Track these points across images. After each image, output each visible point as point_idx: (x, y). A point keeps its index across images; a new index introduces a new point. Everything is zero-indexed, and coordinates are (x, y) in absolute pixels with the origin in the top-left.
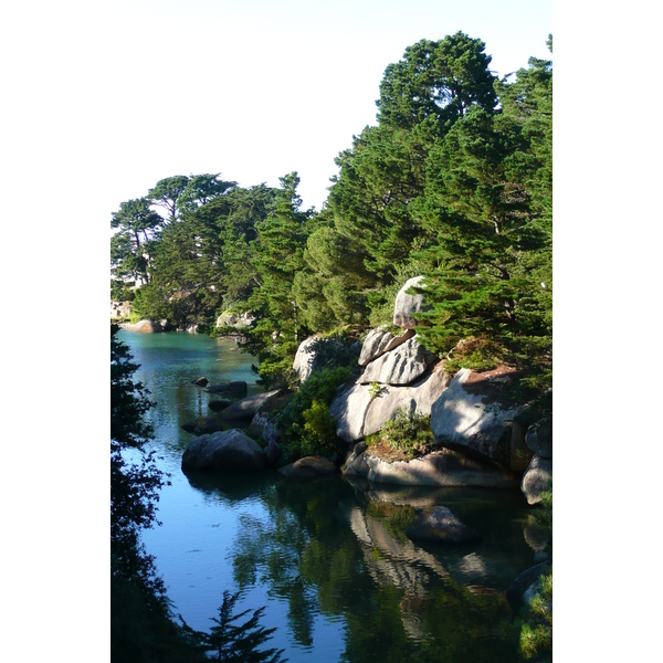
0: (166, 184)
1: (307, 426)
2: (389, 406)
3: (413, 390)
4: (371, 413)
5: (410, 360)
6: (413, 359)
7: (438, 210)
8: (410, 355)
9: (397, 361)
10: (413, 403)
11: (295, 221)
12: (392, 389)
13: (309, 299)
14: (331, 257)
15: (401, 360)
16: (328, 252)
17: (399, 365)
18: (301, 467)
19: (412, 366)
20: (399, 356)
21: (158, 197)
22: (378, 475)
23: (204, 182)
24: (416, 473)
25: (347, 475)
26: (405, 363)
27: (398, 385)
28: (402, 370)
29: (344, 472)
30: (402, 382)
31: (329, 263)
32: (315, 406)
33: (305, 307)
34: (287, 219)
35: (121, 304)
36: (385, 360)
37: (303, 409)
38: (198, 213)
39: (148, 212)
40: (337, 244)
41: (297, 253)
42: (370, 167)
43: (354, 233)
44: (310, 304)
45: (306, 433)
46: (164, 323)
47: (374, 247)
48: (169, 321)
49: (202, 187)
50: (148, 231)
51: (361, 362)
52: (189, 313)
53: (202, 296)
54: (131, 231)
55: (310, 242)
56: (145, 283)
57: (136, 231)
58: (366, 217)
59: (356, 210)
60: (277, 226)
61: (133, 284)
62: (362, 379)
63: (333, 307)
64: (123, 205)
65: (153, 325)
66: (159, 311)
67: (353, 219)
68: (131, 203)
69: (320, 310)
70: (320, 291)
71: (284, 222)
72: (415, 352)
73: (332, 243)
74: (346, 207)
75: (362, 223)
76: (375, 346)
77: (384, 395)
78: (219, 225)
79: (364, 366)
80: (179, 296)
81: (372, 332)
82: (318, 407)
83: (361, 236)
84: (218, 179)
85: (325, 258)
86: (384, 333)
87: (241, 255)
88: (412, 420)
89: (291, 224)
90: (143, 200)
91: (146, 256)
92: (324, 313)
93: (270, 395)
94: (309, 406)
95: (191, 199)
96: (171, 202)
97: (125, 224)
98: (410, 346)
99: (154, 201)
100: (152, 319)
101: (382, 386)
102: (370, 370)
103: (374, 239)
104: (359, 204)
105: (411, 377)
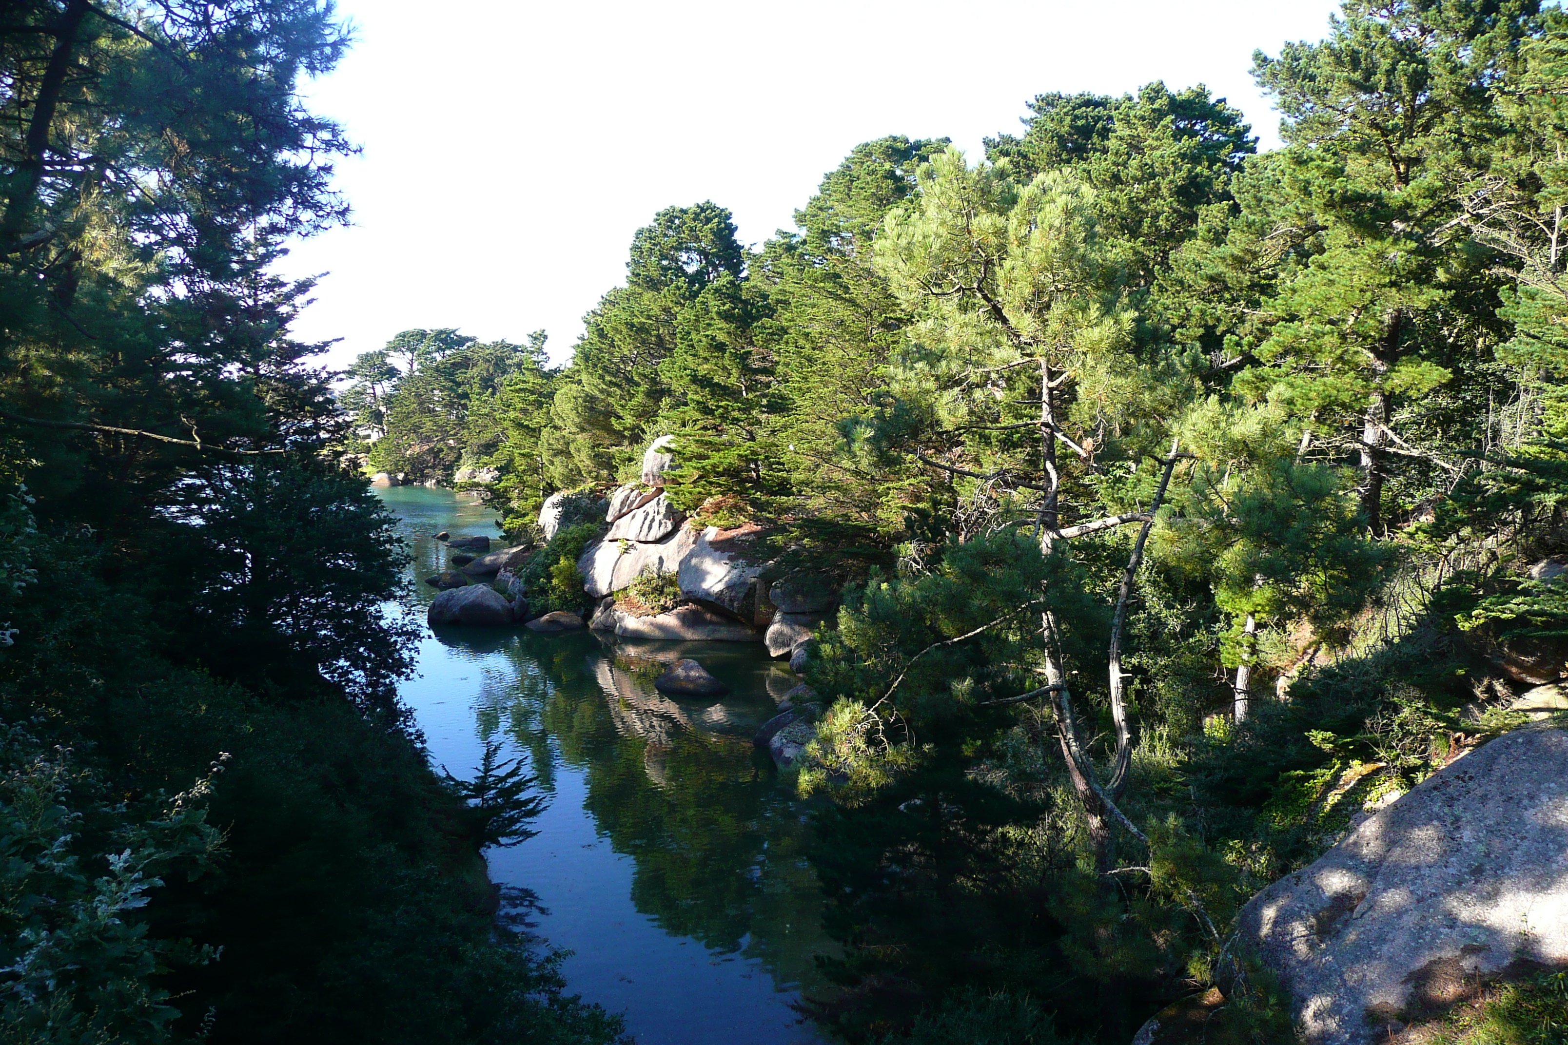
0: (404, 336)
1: (555, 581)
2: (637, 562)
3: (661, 547)
4: (619, 569)
5: (658, 518)
6: (661, 517)
7: (688, 372)
8: (659, 513)
9: (645, 519)
10: (661, 560)
11: (542, 377)
12: (639, 545)
13: (555, 455)
14: (579, 414)
15: (650, 518)
16: (576, 409)
17: (647, 522)
18: (549, 622)
19: (660, 524)
20: (648, 514)
21: (395, 349)
22: (625, 630)
23: (443, 336)
24: (661, 627)
25: (595, 630)
26: (653, 520)
27: (646, 543)
28: (650, 527)
29: (591, 627)
30: (650, 539)
31: (577, 420)
32: (563, 562)
33: (552, 463)
34: (535, 376)
36: (633, 517)
37: (550, 565)
38: (437, 366)
39: (386, 364)
40: (585, 401)
41: (544, 410)
42: (619, 327)
43: (602, 391)
44: (557, 460)
45: (554, 589)
46: (401, 476)
47: (622, 406)
48: (406, 474)
49: (442, 340)
50: (386, 383)
51: (609, 519)
52: (427, 467)
53: (441, 450)
54: (368, 384)
55: (557, 397)
56: (381, 435)
57: (373, 383)
58: (615, 377)
59: (604, 368)
60: (524, 382)
61: (368, 437)
62: (609, 536)
63: (580, 465)
64: (360, 357)
65: (390, 479)
66: (396, 465)
67: (601, 377)
68: (367, 355)
69: (567, 467)
70: (568, 448)
71: (531, 379)
72: (663, 510)
73: (580, 400)
74: (595, 366)
75: (610, 382)
76: (623, 504)
77: (632, 551)
78: (459, 380)
79: (612, 524)
80: (417, 449)
81: (621, 489)
82: (566, 563)
83: (609, 394)
84: (457, 333)
85: (573, 415)
86: (632, 491)
87: (484, 411)
88: (659, 576)
89: (539, 381)
90: (380, 353)
91: (383, 409)
92: (571, 470)
93: (515, 550)
94: (557, 562)
95: (429, 353)
96: (409, 355)
97: (362, 376)
98: (658, 504)
99: (392, 353)
100: (389, 473)
101: (630, 543)
102: (618, 527)
103: (622, 397)
104: (607, 363)
105: (660, 534)
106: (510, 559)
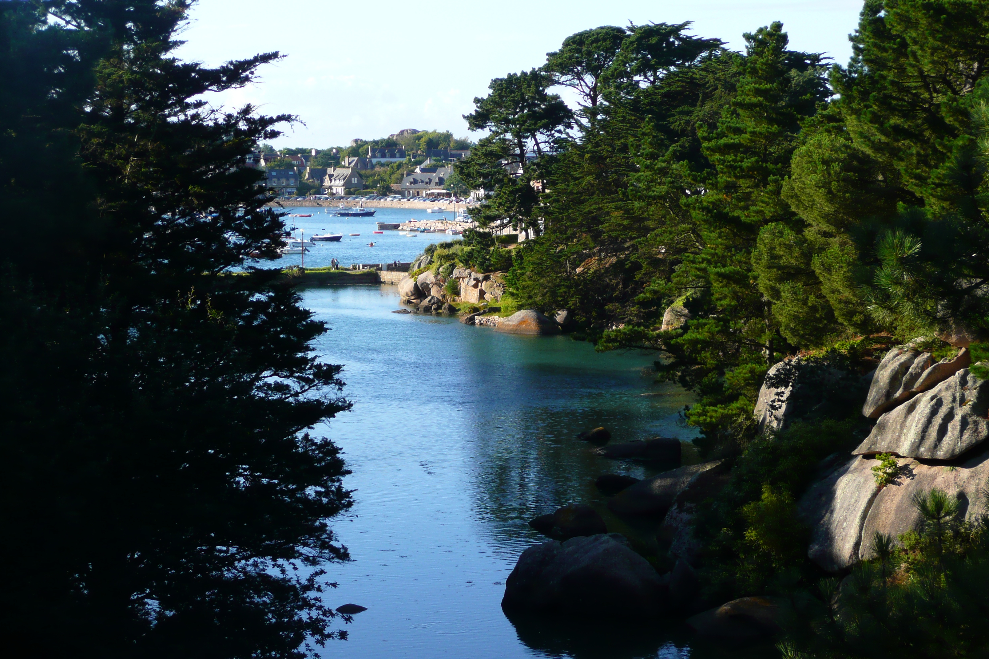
0: (581, 43)
1: (751, 534)
2: (913, 501)
3: (965, 473)
4: (875, 516)
5: (959, 413)
6: (966, 409)
8: (963, 402)
9: (934, 412)
10: (962, 500)
11: (770, 121)
12: (921, 470)
13: (781, 279)
14: (831, 197)
15: (943, 411)
16: (826, 185)
17: (938, 421)
19: (964, 423)
20: (939, 403)
21: (564, 69)
23: (654, 40)
26: (949, 416)
27: (933, 462)
28: (942, 431)
30: (941, 454)
31: (828, 208)
32: (766, 495)
33: (776, 294)
34: (758, 118)
35: (486, 278)
36: (911, 409)
37: (745, 501)
38: (637, 100)
39: (543, 97)
40: (846, 167)
41: (770, 188)
42: (912, 14)
43: (878, 147)
44: (785, 289)
45: (750, 548)
46: (561, 316)
47: (918, 177)
48: (571, 313)
49: (652, 49)
50: (540, 137)
51: (868, 411)
52: (611, 300)
53: (637, 266)
54: (509, 136)
55: (795, 160)
56: (532, 236)
57: (518, 135)
58: (905, 115)
59: (885, 101)
60: (738, 131)
61: (513, 239)
62: (863, 447)
63: (832, 299)
64: (497, 84)
65: (540, 321)
66: (554, 294)
67: (876, 119)
68: (512, 79)
69: (805, 302)
70: (808, 264)
71: (749, 124)
72: (972, 396)
73: (836, 167)
74: (865, 95)
75: (897, 129)
76: (895, 379)
77: (905, 481)
79: (872, 420)
80: (594, 264)
81: (894, 351)
82: (774, 498)
83: (895, 153)
84: (684, 33)
85: (820, 197)
86: (916, 353)
88: (957, 533)
89: (763, 128)
90: (535, 74)
91: (536, 185)
92: (814, 309)
93: (708, 467)
94: (757, 495)
95: (621, 75)
96: (589, 79)
97: (498, 122)
98: (963, 382)
99: (557, 76)
100: (540, 310)
101: (901, 463)
102: (883, 427)
103: (923, 160)
104: (891, 91)
105: (961, 446)
106: (692, 486)
